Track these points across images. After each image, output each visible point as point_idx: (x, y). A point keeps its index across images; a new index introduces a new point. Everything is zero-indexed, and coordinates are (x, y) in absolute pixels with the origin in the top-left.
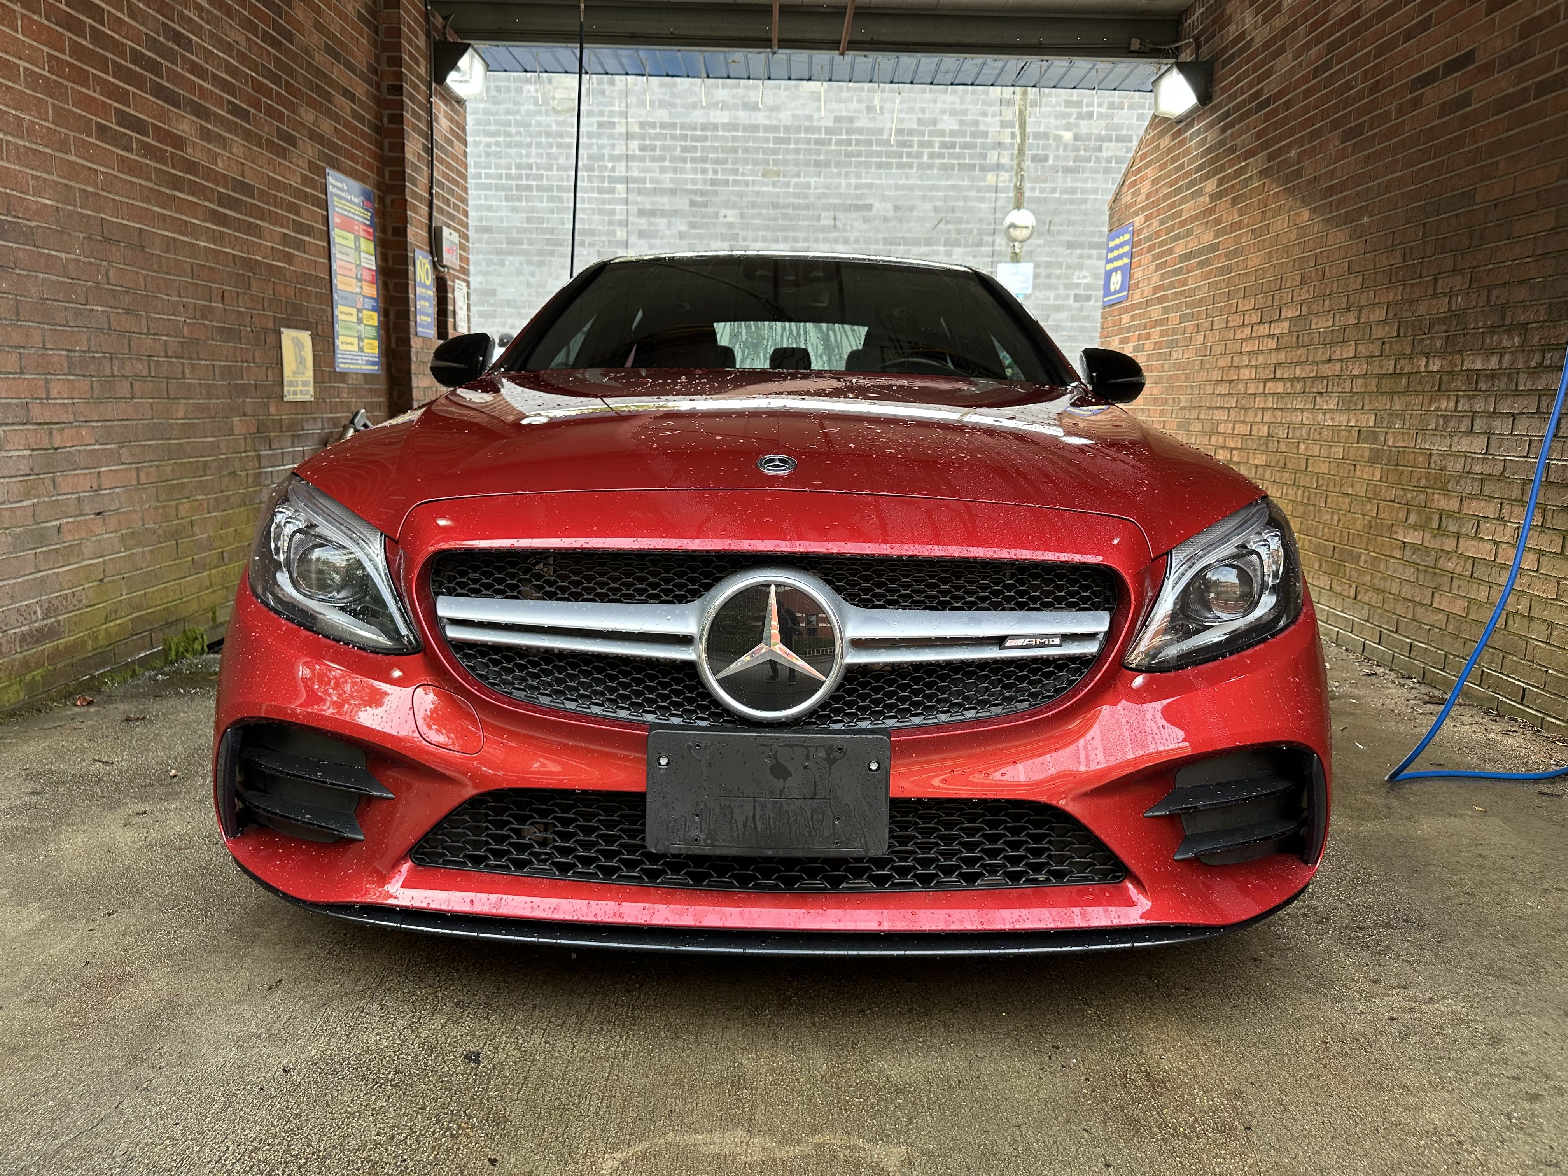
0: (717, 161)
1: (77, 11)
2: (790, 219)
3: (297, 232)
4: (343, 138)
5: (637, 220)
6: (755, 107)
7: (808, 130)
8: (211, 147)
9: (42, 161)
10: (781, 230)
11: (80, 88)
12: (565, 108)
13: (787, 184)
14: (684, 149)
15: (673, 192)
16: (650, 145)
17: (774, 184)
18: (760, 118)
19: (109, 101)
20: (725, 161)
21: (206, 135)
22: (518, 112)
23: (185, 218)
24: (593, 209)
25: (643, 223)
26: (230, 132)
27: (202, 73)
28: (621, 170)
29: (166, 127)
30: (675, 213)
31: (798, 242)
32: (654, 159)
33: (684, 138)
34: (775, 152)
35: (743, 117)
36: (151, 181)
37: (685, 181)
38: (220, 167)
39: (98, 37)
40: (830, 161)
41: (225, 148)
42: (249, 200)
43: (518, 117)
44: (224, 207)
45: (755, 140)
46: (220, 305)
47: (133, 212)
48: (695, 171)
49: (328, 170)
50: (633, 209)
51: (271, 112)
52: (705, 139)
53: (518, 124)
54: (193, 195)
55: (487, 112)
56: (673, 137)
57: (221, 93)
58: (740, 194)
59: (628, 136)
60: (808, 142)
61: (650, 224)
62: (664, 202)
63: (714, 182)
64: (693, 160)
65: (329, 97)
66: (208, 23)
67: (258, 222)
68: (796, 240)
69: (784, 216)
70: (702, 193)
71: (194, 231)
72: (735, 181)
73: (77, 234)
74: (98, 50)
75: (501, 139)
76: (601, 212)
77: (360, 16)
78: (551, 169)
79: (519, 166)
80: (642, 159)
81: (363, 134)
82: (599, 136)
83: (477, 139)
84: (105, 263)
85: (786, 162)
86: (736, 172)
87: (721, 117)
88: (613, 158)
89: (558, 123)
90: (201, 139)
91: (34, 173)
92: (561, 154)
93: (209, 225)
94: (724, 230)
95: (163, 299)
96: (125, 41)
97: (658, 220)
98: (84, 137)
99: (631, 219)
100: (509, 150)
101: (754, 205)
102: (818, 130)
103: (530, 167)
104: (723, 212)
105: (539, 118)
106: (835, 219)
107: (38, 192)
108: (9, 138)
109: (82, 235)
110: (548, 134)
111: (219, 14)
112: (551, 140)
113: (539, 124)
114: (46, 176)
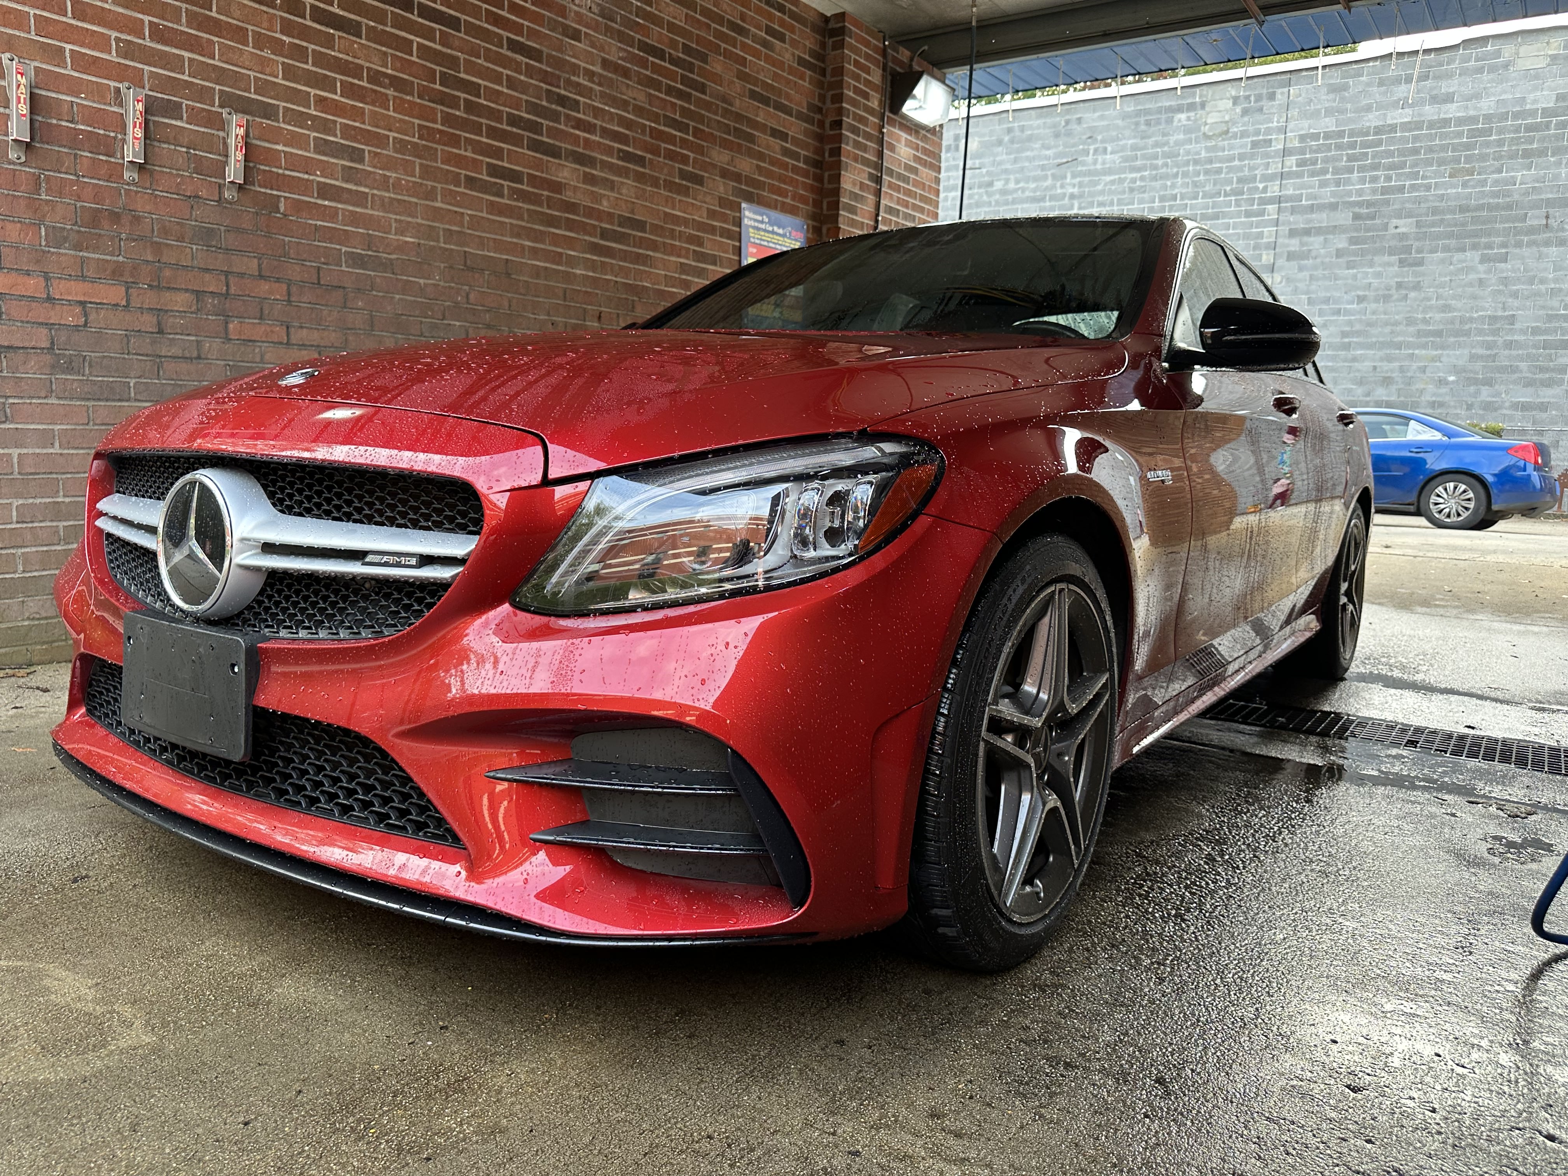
0: (1392, 167)
1: (453, 89)
2: (1484, 223)
3: (698, 261)
4: (769, 174)
5: (1287, 241)
6: (1449, 98)
7: (1516, 116)
8: (594, 189)
9: (409, 209)
10: (1470, 237)
11: (450, 149)
12: (1217, 132)
13: (1483, 183)
14: (1351, 159)
15: (1333, 207)
16: (1310, 159)
17: (1465, 185)
18: (1452, 111)
19: (481, 158)
20: (1403, 165)
21: (590, 179)
22: (1166, 143)
23: (559, 250)
24: (1238, 234)
25: (1294, 244)
26: (620, 176)
27: (589, 128)
28: (1274, 189)
29: (544, 175)
30: (1334, 229)
31: (1492, 248)
32: (1313, 174)
33: (1353, 146)
34: (1468, 147)
35: (1430, 112)
36: (523, 220)
37: (1349, 193)
38: (605, 206)
39: (470, 107)
40: (1547, 148)
41: (612, 189)
42: (640, 234)
43: (1166, 149)
44: (607, 240)
45: (1443, 136)
46: (596, 324)
47: (499, 246)
48: (1363, 181)
49: (744, 205)
50: (1284, 229)
51: (671, 155)
52: (1379, 143)
53: (1166, 155)
54: (571, 230)
55: (1134, 148)
56: (1339, 147)
57: (612, 144)
58: (1418, 201)
59: (1286, 152)
60: (1517, 130)
61: (1302, 244)
62: (1322, 219)
63: (1385, 191)
64: (1361, 169)
65: (751, 138)
66: (600, 84)
67: (651, 253)
68: (1489, 246)
69: (1475, 220)
70: (1369, 204)
71: (571, 261)
72: (1412, 186)
73: (437, 264)
74: (471, 117)
75: (1146, 173)
76: (1246, 236)
77: (801, 61)
78: (1196, 198)
79: (1162, 199)
80: (1299, 175)
81: (795, 169)
82: (1252, 156)
83: (1123, 176)
84: (467, 288)
85: (1483, 157)
86: (1415, 175)
87: (1402, 116)
88: (1265, 178)
89: (1208, 149)
90: (584, 183)
91: (398, 217)
92: (1209, 180)
93: (589, 256)
94: (1393, 243)
95: (529, 318)
96: (502, 108)
97: (1312, 239)
98: (452, 187)
99: (1280, 240)
100: (1153, 184)
101: (1435, 211)
102: (1533, 113)
103: (1174, 198)
104: (1395, 222)
105: (1188, 147)
106: (1547, 217)
107: (401, 232)
108: (375, 192)
109: (442, 265)
110: (1196, 162)
111: (614, 76)
112: (1198, 168)
113: (1188, 153)
114: (410, 219)
